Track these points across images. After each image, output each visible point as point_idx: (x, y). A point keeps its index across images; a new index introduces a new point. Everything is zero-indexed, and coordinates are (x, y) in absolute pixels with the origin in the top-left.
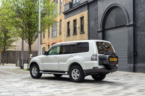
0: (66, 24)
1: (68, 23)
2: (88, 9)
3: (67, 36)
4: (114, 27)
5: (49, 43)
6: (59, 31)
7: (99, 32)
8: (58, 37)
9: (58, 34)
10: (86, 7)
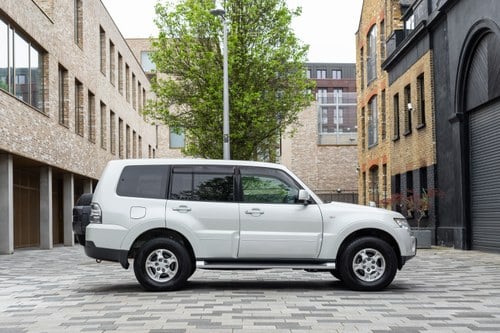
0: (392, 101)
1: (396, 96)
2: (432, 47)
3: (395, 141)
4: (487, 100)
5: (364, 165)
6: (380, 125)
7: (452, 121)
8: (379, 146)
9: (380, 137)
10: (427, 40)
